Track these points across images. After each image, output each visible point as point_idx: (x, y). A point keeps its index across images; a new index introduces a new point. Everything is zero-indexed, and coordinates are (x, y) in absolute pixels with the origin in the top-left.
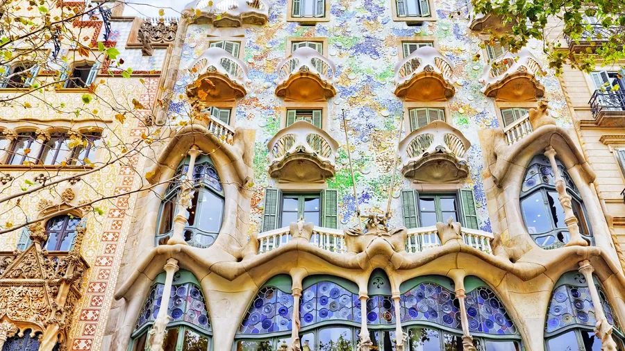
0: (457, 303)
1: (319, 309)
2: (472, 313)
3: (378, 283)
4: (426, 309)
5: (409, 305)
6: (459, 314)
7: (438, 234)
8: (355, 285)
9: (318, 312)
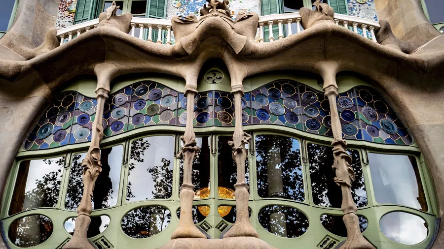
0: (326, 105)
1: (132, 115)
2: (348, 117)
3: (214, 78)
4: (282, 111)
5: (257, 105)
6: (328, 119)
7: (301, 23)
8: (181, 80)
9: (131, 119)
